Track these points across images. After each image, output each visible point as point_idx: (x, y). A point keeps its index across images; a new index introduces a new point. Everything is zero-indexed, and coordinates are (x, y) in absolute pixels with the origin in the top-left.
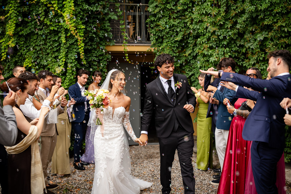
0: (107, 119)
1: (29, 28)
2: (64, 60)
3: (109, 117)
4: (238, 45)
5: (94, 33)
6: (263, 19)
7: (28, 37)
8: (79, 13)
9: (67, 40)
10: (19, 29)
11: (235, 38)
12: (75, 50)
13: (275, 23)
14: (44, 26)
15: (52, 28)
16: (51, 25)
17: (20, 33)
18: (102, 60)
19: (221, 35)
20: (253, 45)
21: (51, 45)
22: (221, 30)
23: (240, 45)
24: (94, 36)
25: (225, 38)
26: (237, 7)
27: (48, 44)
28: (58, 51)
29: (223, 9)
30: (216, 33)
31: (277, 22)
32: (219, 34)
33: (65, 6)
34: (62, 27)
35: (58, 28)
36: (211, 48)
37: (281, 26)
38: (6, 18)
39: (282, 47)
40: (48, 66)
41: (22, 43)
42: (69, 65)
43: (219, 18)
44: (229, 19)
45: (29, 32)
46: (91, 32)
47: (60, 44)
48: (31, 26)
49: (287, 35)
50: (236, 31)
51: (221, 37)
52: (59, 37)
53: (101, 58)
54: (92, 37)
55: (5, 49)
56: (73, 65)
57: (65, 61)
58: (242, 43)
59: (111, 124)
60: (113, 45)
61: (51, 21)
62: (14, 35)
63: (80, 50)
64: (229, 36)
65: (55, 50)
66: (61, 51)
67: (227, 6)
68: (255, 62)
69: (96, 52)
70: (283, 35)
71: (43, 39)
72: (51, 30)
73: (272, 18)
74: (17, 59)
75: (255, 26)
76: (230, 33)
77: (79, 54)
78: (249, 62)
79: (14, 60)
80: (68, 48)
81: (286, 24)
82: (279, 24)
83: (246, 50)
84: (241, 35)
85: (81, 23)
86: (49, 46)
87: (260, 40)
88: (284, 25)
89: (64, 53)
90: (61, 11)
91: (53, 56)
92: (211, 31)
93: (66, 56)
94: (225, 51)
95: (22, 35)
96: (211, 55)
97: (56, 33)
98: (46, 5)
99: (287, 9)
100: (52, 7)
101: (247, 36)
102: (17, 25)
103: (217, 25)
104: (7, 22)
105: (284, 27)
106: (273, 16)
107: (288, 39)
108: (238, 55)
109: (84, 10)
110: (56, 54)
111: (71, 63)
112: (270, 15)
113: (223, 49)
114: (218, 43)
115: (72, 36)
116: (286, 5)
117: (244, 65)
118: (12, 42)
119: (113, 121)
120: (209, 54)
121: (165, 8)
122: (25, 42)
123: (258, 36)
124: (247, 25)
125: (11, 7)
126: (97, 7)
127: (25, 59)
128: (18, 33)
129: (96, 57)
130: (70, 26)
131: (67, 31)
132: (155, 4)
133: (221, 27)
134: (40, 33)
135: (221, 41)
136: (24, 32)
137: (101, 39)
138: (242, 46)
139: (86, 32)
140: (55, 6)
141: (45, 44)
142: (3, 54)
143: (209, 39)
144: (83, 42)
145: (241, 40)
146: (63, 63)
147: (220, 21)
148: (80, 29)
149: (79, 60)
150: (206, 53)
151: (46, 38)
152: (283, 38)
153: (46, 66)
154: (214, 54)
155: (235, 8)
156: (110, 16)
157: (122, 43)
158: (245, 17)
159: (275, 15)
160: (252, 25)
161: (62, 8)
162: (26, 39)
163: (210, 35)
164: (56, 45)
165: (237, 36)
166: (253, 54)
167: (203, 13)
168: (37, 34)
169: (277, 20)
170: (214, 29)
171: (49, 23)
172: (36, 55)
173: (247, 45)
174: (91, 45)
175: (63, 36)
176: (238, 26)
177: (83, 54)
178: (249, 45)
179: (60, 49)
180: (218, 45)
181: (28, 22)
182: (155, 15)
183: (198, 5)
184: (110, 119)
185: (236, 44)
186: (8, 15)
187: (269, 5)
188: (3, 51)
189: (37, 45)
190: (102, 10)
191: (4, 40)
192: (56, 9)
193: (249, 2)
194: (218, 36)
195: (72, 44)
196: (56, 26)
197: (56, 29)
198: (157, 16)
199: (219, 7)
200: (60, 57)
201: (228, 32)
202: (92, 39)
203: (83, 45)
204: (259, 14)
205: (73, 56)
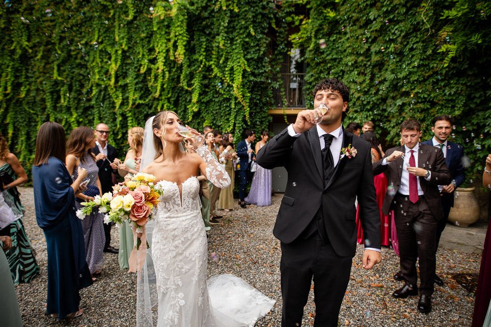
0: (171, 207)
1: (208, 97)
2: (233, 121)
3: (174, 203)
4: (381, 109)
5: (258, 99)
6: (402, 86)
7: (208, 103)
8: (246, 83)
9: (235, 106)
10: (201, 97)
11: (378, 103)
12: (242, 114)
13: (412, 90)
14: (219, 94)
15: (225, 96)
16: (224, 94)
17: (202, 101)
18: (264, 121)
19: (365, 100)
20: (393, 110)
21: (224, 110)
22: (365, 96)
23: (383, 109)
24: (258, 102)
25: (368, 103)
26: (381, 76)
27: (222, 109)
28: (229, 114)
29: (368, 78)
30: (361, 99)
31: (414, 89)
32: (363, 99)
33: (235, 79)
34: (232, 95)
35: (230, 96)
36: (356, 112)
37: (417, 93)
38: (192, 89)
39: (418, 111)
40: (222, 126)
41: (203, 108)
42: (237, 125)
43: (364, 85)
44: (374, 86)
45: (208, 99)
46: (255, 98)
47: (231, 108)
48: (210, 95)
49: (423, 100)
50: (379, 97)
51: (365, 103)
52: (230, 104)
53: (264, 119)
54: (256, 102)
55: (191, 113)
56: (240, 125)
57: (234, 123)
58: (385, 108)
59: (181, 215)
60: (275, 109)
61: (224, 91)
62: (197, 102)
63: (246, 113)
64: (373, 101)
65: (227, 113)
66: (232, 114)
67: (371, 74)
68: (395, 124)
69: (259, 115)
70: (420, 101)
71: (219, 105)
72: (224, 98)
73: (410, 85)
74: (199, 121)
75: (396, 92)
76: (373, 99)
77: (245, 116)
78: (390, 124)
79: (197, 121)
80: (237, 112)
81: (423, 90)
82: (416, 90)
83: (388, 114)
84: (384, 100)
85: (247, 91)
86: (223, 111)
87: (399, 105)
88: (420, 91)
89: (234, 116)
90: (232, 82)
91: (226, 118)
92: (356, 97)
93: (235, 118)
94: (368, 115)
95: (204, 102)
96: (356, 118)
97: (228, 100)
98: (221, 78)
99: (424, 77)
100: (226, 79)
101: (389, 101)
102: (200, 95)
103: (362, 92)
104: (193, 92)
105: (420, 93)
106: (411, 83)
107: (424, 104)
108: (380, 118)
109: (250, 81)
110: (228, 116)
111: (239, 124)
112: (409, 82)
113: (367, 112)
114: (362, 107)
115: (239, 103)
116: (423, 73)
117: (385, 127)
118: (196, 107)
119: (184, 208)
120: (354, 117)
121: (319, 77)
122: (206, 107)
123: (398, 101)
124: (389, 91)
125: (196, 81)
126: (261, 79)
127: (205, 120)
128: (200, 101)
129: (259, 118)
130: (238, 94)
131: (236, 98)
132: (310, 74)
133: (366, 93)
134: (217, 100)
135: (365, 105)
136: (205, 100)
137: (264, 104)
138: (385, 110)
139: (251, 99)
140: (227, 78)
141: (220, 109)
142: (190, 117)
143: (354, 104)
144: (249, 107)
145: (384, 105)
146: (233, 124)
147: (364, 88)
148: (247, 96)
149: (244, 121)
150: (351, 116)
151: (221, 104)
152: (420, 103)
153: (220, 126)
154: (359, 117)
155: (379, 76)
156: (272, 85)
157: (282, 107)
158: (387, 84)
159: (413, 83)
160: (393, 92)
161: (232, 80)
162: (206, 105)
163: (355, 100)
164: (228, 109)
165: (380, 101)
166: (393, 117)
167: (350, 81)
168: (214, 101)
169: (415, 87)
170: (359, 95)
171: (223, 93)
172: (213, 118)
173: (389, 109)
174: (255, 109)
175: (233, 102)
176: (380, 92)
177: (248, 116)
178: (390, 109)
179: (230, 113)
180: (362, 109)
181: (208, 92)
182: (310, 83)
183: (347, 73)
184: (178, 205)
185: (380, 108)
186: (194, 87)
187: (408, 73)
188: (190, 114)
189: (214, 110)
190: (265, 80)
191: (190, 106)
192: (228, 81)
193: (390, 71)
194: (363, 101)
195: (240, 109)
196: (228, 94)
197: (228, 97)
198: (312, 84)
199: (365, 75)
200: (230, 119)
201: (372, 97)
202: (256, 105)
203: (248, 109)
204: (399, 81)
205: (240, 118)
